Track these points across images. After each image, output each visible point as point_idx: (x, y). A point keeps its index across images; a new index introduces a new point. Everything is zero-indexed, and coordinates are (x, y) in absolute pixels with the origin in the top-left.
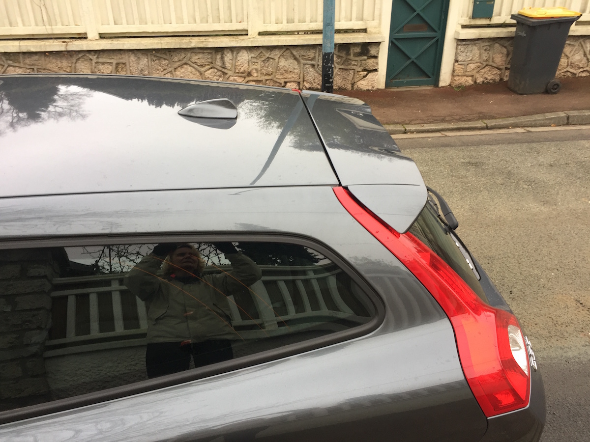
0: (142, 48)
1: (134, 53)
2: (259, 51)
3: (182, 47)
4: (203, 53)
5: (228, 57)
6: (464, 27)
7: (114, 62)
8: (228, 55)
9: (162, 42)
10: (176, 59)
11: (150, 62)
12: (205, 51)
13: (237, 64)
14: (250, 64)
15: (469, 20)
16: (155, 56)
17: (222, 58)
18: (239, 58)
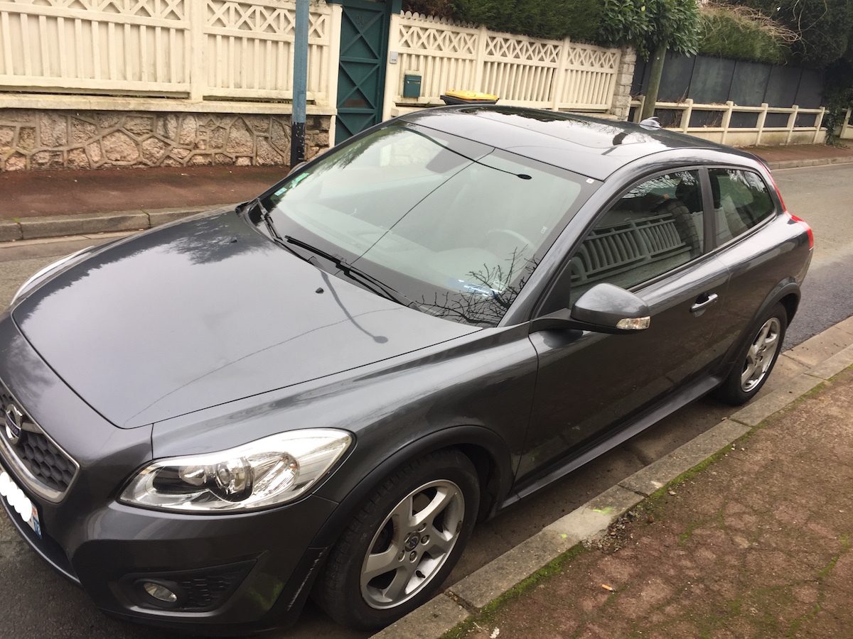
0: (63, 108)
1: (47, 114)
2: (209, 119)
3: (117, 109)
4: (142, 118)
5: (172, 124)
6: (398, 105)
7: (18, 125)
8: (172, 122)
9: (91, 101)
10: (106, 124)
11: (69, 127)
12: (145, 116)
13: (182, 133)
14: (198, 133)
15: (401, 99)
16: (76, 119)
17: (165, 126)
18: (184, 126)
